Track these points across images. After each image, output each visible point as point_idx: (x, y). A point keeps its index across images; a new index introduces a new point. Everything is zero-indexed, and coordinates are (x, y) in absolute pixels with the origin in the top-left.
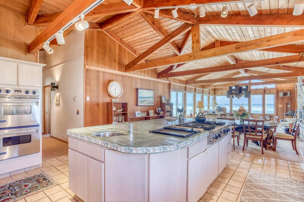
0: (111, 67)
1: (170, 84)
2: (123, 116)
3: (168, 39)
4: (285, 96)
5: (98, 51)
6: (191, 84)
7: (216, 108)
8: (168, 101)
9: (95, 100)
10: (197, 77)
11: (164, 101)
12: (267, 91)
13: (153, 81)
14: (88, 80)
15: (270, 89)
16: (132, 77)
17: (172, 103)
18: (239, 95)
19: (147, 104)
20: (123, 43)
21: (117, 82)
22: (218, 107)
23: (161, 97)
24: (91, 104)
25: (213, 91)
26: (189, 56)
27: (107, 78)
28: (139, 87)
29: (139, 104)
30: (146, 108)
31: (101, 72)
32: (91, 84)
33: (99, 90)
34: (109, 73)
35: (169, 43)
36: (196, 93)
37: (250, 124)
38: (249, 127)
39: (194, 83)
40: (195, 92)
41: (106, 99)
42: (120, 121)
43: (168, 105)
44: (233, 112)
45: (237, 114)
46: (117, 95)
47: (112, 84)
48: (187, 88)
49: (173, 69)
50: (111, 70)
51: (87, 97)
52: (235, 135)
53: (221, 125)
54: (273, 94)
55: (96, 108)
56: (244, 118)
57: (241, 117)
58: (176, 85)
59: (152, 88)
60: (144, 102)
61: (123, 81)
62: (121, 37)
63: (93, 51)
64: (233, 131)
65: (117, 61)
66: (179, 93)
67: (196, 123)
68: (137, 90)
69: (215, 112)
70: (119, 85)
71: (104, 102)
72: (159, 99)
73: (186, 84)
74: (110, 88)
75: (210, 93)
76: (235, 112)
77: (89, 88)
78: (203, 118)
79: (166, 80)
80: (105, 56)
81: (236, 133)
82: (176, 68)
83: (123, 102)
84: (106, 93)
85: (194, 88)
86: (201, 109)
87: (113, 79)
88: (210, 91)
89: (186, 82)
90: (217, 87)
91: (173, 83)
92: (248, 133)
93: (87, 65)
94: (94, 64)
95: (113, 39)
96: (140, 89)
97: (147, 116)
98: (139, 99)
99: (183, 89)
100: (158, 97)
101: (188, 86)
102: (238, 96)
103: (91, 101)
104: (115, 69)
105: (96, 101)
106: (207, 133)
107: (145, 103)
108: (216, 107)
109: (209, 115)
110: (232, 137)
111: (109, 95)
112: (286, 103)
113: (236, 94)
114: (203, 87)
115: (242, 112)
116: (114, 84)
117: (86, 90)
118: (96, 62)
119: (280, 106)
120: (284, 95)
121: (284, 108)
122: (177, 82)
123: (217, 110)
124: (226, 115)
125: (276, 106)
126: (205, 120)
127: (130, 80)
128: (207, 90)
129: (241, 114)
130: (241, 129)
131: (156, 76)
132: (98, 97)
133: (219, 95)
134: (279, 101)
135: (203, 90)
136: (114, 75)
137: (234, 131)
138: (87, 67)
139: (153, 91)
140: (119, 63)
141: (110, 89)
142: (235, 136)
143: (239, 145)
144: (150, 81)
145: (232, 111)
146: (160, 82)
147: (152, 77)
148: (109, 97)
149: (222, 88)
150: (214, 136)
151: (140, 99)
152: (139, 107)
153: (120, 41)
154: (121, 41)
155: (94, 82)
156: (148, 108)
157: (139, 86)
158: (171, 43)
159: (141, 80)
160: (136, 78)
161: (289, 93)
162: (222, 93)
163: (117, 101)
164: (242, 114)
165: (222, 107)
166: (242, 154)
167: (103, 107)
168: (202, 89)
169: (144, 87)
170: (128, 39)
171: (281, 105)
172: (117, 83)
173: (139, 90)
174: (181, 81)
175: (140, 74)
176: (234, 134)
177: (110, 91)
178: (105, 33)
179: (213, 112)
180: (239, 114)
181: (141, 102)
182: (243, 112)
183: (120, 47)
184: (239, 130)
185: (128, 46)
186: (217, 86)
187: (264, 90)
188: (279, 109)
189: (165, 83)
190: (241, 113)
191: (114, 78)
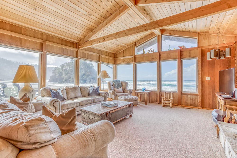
4: (219, 58)
12: (185, 53)
15: (190, 50)
54: (194, 57)
112: (220, 72)
119: (208, 78)
120: (217, 56)
121: (214, 82)
125: (201, 79)
133: (120, 64)
134: (206, 69)
161: (227, 50)
162: (123, 61)
165: (121, 82)
171: (210, 77)
187: (181, 52)
188: (206, 85)
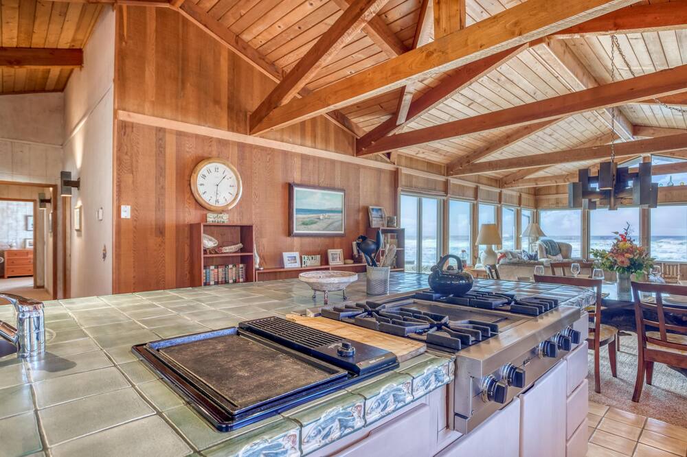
0: (202, 118)
1: (395, 175)
2: (241, 266)
3: (358, 10)
5: (159, 70)
6: (463, 172)
7: (540, 245)
8: (390, 221)
9: (151, 216)
10: (481, 153)
11: (375, 223)
13: (342, 162)
14: (126, 157)
16: (272, 150)
17: (402, 227)
18: (616, 198)
19: (324, 230)
20: (244, 47)
21: (224, 164)
22: (545, 242)
23: (366, 211)
24: (135, 227)
25: (531, 197)
26: (424, 54)
27: (191, 150)
28: (297, 181)
29: (295, 231)
30: (318, 240)
31: (171, 131)
32: (137, 168)
33: (163, 187)
34: (197, 136)
35: (364, 25)
36: (479, 199)
37: (664, 302)
38: (661, 315)
39: (471, 171)
40: (476, 197)
41: (187, 214)
42: (231, 281)
43: (389, 235)
44: (592, 256)
45: (608, 264)
46: (222, 203)
47: (204, 169)
48: (450, 187)
49: (398, 124)
50: (203, 128)
51: (123, 207)
52: (602, 339)
53: (535, 315)
55: (153, 241)
56: (634, 277)
57: (623, 272)
58: (417, 177)
59: (338, 183)
60: (312, 223)
61: (244, 161)
62: (236, 29)
63: (143, 71)
64: (593, 326)
65: (225, 100)
66: (424, 200)
67: (429, 298)
68: (290, 187)
69: (536, 255)
70: (229, 173)
71: (181, 222)
72: (361, 216)
73: (448, 175)
74: (200, 180)
75: (523, 201)
76: (602, 255)
77: (128, 179)
78: (461, 278)
79: (382, 160)
80: (183, 83)
81: (606, 333)
82: (407, 119)
83: (245, 223)
84: (188, 196)
85: (473, 185)
86: (494, 247)
87: (210, 154)
88: (524, 196)
89: (447, 168)
90: (541, 185)
91: (404, 171)
92: (657, 335)
93: (124, 110)
94: (147, 106)
95: (211, 37)
96: (299, 185)
97: (321, 265)
98: (295, 215)
99: (437, 189)
100: (359, 211)
101: (453, 181)
102: (612, 200)
103: (135, 218)
104: (217, 125)
105: (154, 218)
106: (442, 366)
107: (314, 226)
108: (538, 242)
109: (514, 264)
110: (590, 347)
111: (196, 201)
113: (605, 195)
114: (501, 183)
115: (626, 255)
116: (213, 170)
117: (119, 186)
118: (153, 103)
122: (420, 168)
123: (542, 251)
124: (567, 265)
126: (469, 286)
127: (269, 157)
128: (514, 193)
129: (623, 262)
130: (622, 318)
131: (353, 149)
132: (160, 206)
133: (549, 208)
135: (500, 194)
136: (214, 143)
137: (598, 326)
138: (123, 115)
139: (343, 194)
140: (230, 108)
141: (201, 185)
142: (602, 343)
143: (618, 373)
144: (333, 162)
145: (589, 253)
146: (365, 167)
147: (337, 150)
148: (196, 209)
149: (557, 186)
150: (484, 385)
151: (300, 216)
152: (295, 238)
153: (234, 41)
154: (237, 43)
155: (146, 164)
156: (327, 241)
157: (296, 177)
158: (371, 23)
159: (302, 159)
160: (285, 153)
162: (557, 203)
163: (225, 219)
164: (627, 263)
165: (559, 244)
166: (631, 416)
167: (177, 240)
168: (498, 190)
169: (314, 180)
170: (257, 35)
172: (222, 167)
173: (296, 189)
174: (431, 166)
175: (299, 141)
176: (597, 335)
177: (201, 190)
178: (183, 17)
179: (531, 257)
180: (615, 263)
181: (304, 224)
182: (631, 256)
183: (233, 59)
184: (615, 319)
185: (260, 58)
186: (541, 181)
189: (380, 171)
190: (624, 260)
191: (214, 150)
